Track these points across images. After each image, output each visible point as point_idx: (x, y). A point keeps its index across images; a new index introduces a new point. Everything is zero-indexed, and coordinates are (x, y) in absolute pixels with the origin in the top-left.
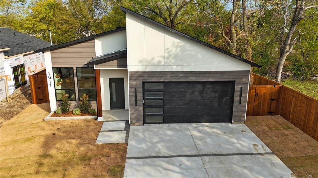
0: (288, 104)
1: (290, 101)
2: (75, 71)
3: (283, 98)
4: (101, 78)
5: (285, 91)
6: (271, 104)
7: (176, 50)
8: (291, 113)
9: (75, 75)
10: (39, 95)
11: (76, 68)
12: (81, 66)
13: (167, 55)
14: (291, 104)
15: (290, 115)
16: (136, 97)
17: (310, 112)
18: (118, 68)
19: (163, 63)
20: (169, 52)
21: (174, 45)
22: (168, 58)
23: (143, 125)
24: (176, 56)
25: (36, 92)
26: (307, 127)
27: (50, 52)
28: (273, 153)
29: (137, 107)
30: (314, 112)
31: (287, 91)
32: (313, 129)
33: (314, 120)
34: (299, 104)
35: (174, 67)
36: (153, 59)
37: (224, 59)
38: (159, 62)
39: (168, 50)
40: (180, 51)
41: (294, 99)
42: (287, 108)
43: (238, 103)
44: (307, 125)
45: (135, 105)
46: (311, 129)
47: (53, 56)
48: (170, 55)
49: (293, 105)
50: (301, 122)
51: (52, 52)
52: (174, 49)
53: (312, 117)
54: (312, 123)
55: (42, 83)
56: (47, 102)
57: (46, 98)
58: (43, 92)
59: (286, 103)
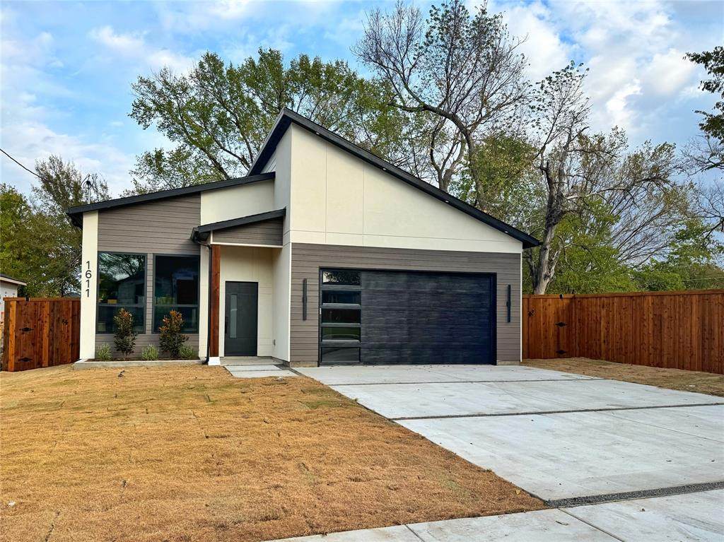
0: (594, 326)
1: (597, 317)
3: (579, 320)
6: (558, 334)
8: (602, 339)
10: (22, 346)
11: (155, 255)
14: (598, 322)
15: (600, 345)
16: (304, 300)
17: (642, 320)
25: (17, 339)
26: (642, 350)
30: (651, 316)
32: (655, 349)
33: (654, 331)
34: (617, 317)
41: (604, 312)
42: (591, 333)
43: (505, 320)
44: (640, 348)
45: (301, 317)
46: (651, 350)
49: (603, 323)
50: (626, 348)
53: (650, 327)
54: (651, 338)
55: (36, 316)
56: (41, 367)
57: (41, 357)
58: (35, 341)
59: (588, 327)
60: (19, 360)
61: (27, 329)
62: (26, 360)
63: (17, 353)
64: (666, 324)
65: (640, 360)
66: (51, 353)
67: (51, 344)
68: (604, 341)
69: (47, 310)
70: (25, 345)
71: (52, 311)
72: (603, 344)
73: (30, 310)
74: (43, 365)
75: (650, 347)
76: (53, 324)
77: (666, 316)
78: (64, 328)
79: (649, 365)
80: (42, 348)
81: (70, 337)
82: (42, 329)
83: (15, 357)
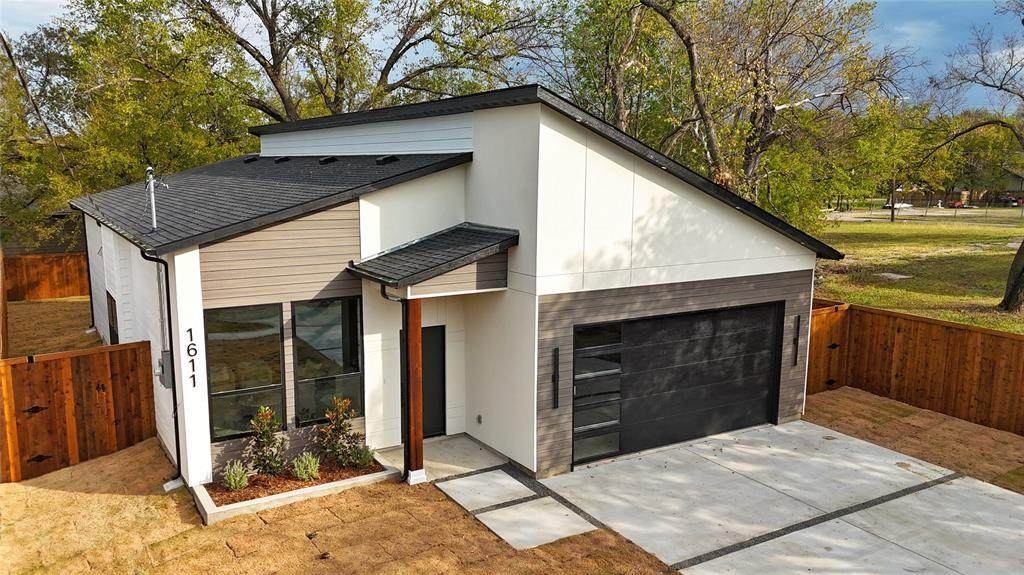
0: (880, 352)
1: (886, 342)
2: (287, 316)
4: (367, 338)
5: (860, 321)
6: (830, 359)
7: (657, 223)
8: (894, 373)
9: (288, 332)
10: (31, 438)
11: (294, 304)
12: (310, 296)
13: (637, 238)
14: (888, 349)
15: (889, 379)
16: (555, 378)
17: (964, 361)
18: (477, 289)
19: (625, 264)
20: (642, 230)
21: (652, 208)
22: (639, 247)
23: (572, 470)
24: (658, 242)
25: (21, 428)
26: (958, 400)
27: (198, 250)
28: (958, 475)
29: (556, 412)
30: (978, 359)
31: (868, 318)
32: (980, 402)
33: (980, 379)
34: (920, 348)
35: (653, 272)
36: (600, 254)
37: (764, 242)
38: (617, 261)
39: (642, 223)
40: (667, 225)
41: (899, 338)
42: (875, 361)
43: (790, 362)
44: (956, 396)
45: (551, 406)
46: (973, 402)
47: (207, 264)
48: (644, 239)
49: (896, 353)
50: (932, 391)
51: (203, 250)
52: (654, 220)
53: (975, 371)
54: (975, 388)
55: (49, 385)
56: (68, 465)
57: (66, 451)
58: (53, 428)
59: (870, 352)
60: (28, 461)
61: (36, 410)
62: (40, 458)
63: (22, 450)
64: (1002, 374)
65: (954, 410)
66: (83, 440)
67: (80, 426)
68: (897, 376)
69: (67, 372)
70: (36, 436)
71: (78, 372)
72: (893, 380)
73: (38, 378)
74: (71, 462)
75: (973, 397)
76: (81, 395)
77: (1002, 363)
78: (101, 398)
79: (968, 419)
80: (65, 434)
81: (112, 410)
82: (62, 406)
83: (21, 457)
